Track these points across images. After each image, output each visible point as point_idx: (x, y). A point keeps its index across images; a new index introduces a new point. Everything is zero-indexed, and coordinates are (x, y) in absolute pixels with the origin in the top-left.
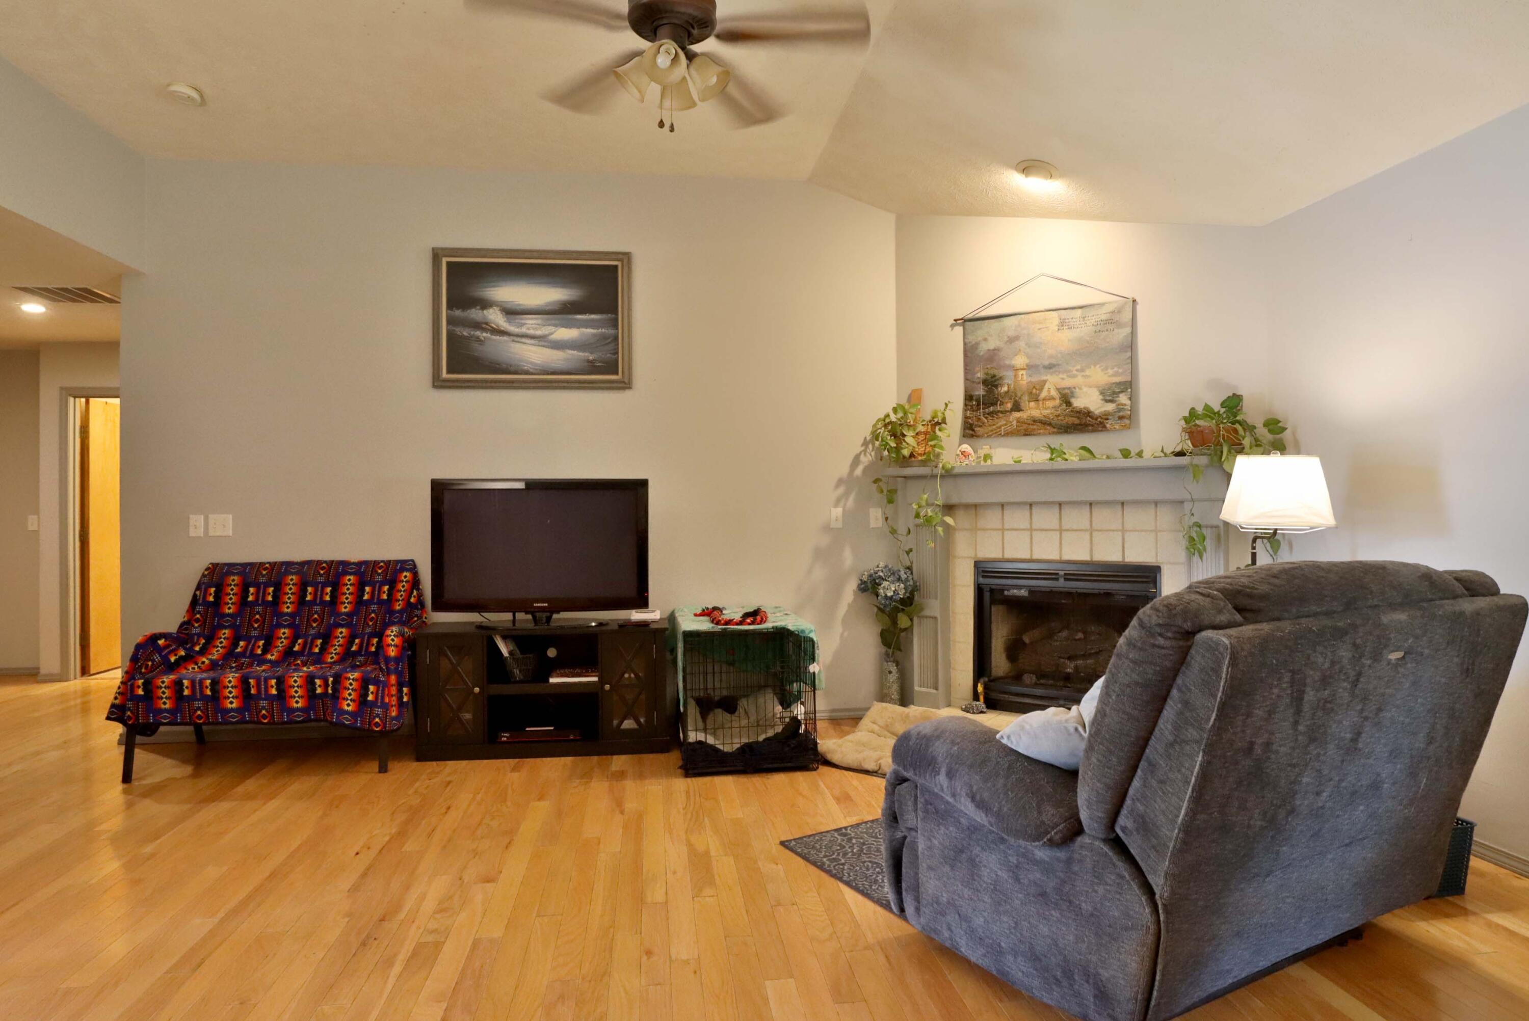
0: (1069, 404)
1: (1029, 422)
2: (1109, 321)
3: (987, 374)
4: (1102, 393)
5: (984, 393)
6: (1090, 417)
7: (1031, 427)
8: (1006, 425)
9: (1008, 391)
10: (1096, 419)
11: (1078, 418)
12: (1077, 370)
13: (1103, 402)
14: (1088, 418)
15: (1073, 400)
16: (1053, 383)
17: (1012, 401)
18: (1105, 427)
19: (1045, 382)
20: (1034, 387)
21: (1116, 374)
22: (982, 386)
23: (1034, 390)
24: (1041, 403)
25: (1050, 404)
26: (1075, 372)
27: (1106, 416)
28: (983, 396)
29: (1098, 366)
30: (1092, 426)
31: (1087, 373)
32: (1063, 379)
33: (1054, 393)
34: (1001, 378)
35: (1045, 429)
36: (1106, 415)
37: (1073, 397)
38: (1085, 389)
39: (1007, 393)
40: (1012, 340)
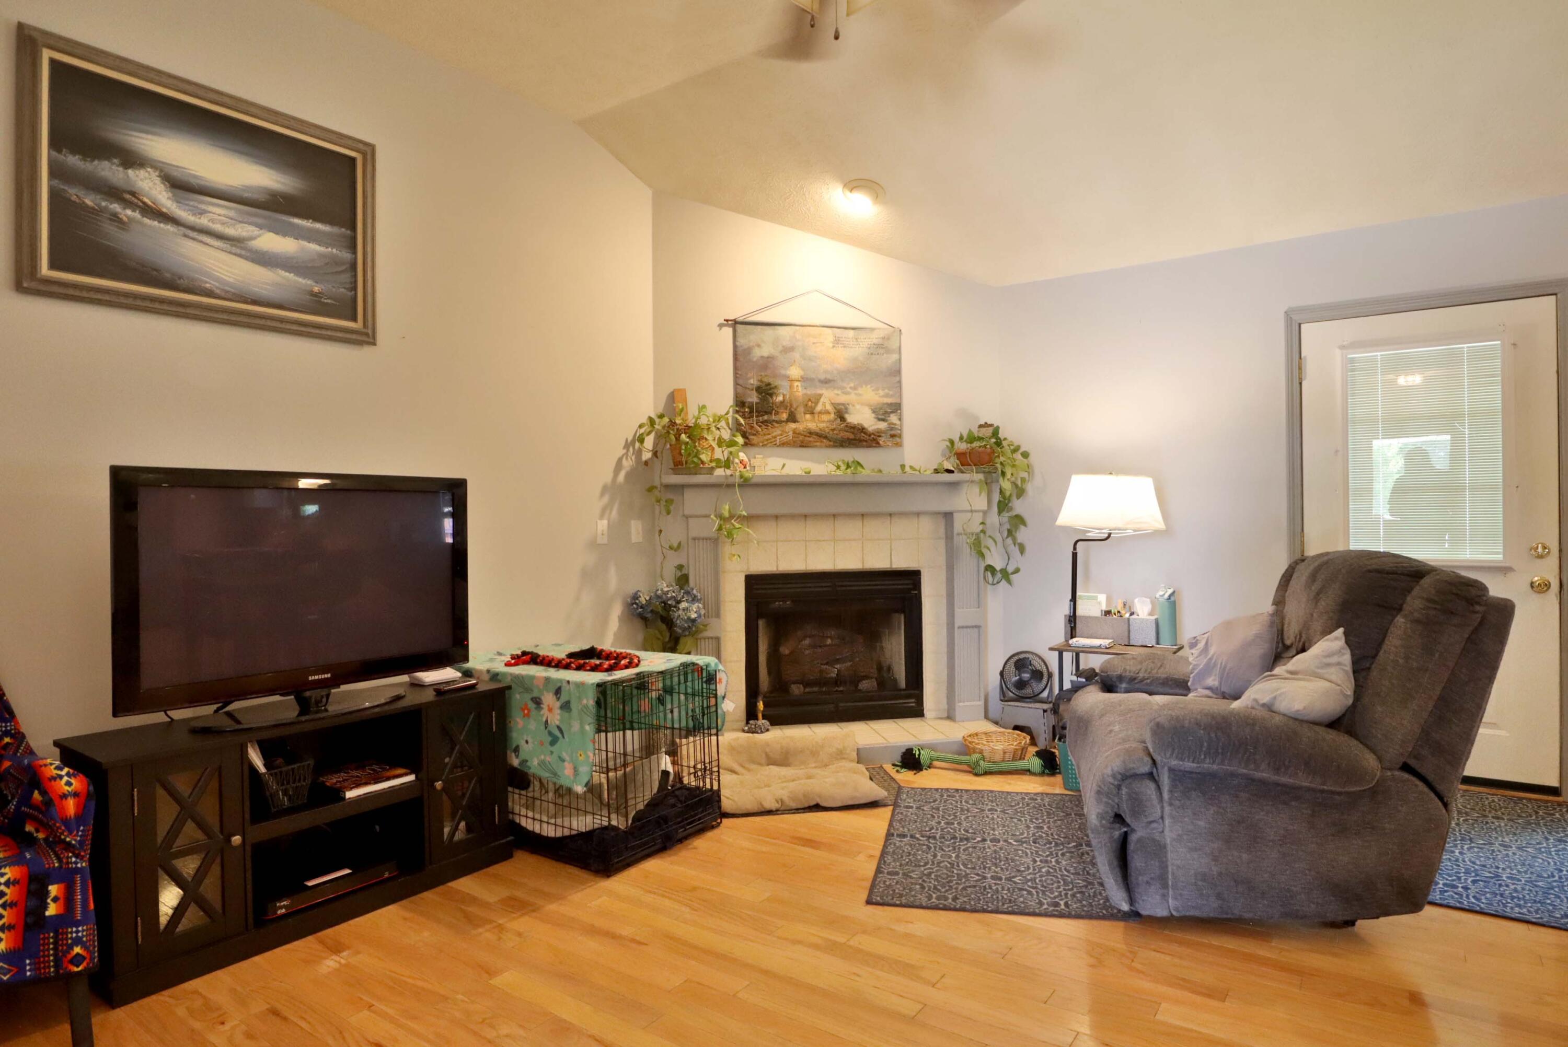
0: (843, 419)
1: (805, 433)
2: (880, 346)
3: (761, 381)
4: (874, 412)
5: (758, 401)
6: (865, 433)
7: (807, 439)
8: (781, 435)
9: (784, 400)
10: (870, 436)
11: (853, 433)
12: (851, 388)
13: (876, 420)
14: (863, 434)
15: (847, 416)
16: (828, 398)
17: (788, 411)
18: (878, 443)
19: (820, 396)
20: (810, 400)
21: (887, 396)
22: (755, 394)
23: (810, 403)
24: (816, 416)
25: (825, 417)
26: (849, 390)
27: (878, 434)
28: (757, 403)
29: (869, 386)
30: (866, 441)
31: (860, 391)
32: (838, 395)
33: (829, 407)
34: (776, 387)
35: (821, 442)
36: (878, 432)
37: (847, 412)
38: (858, 407)
39: (782, 403)
40: (787, 350)
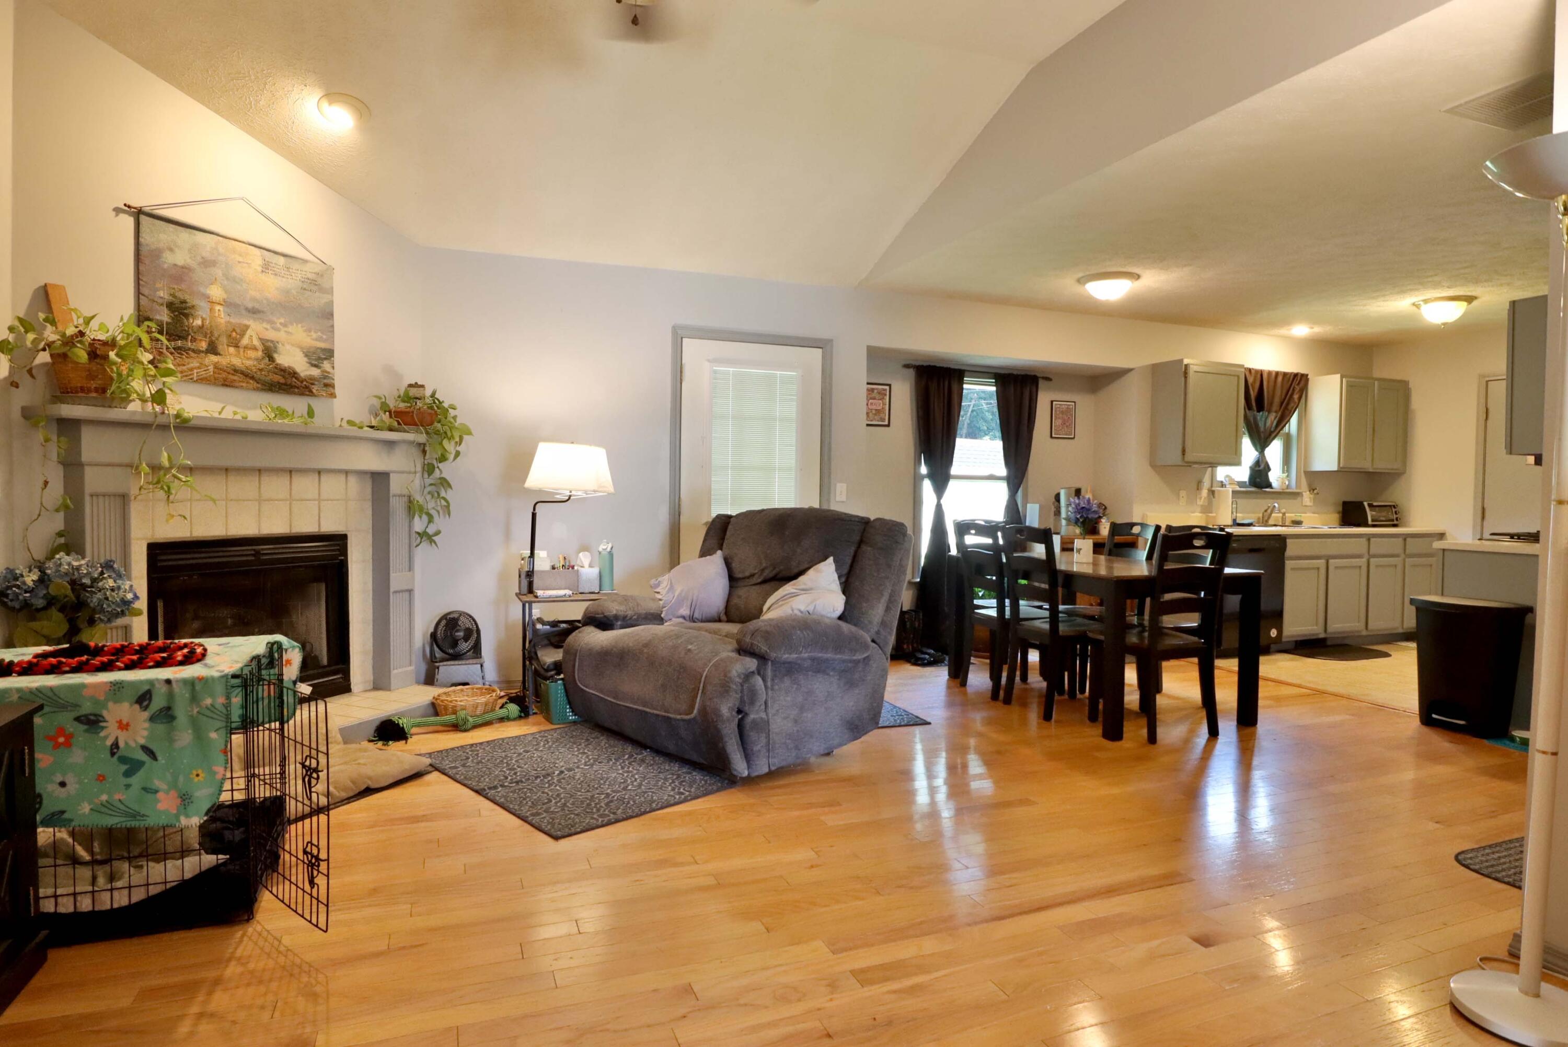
0: (271, 359)
1: (229, 370)
2: (313, 282)
3: (173, 295)
4: (306, 356)
5: (169, 321)
6: (296, 378)
7: (231, 377)
8: (199, 368)
9: (203, 325)
10: (302, 382)
11: (284, 377)
12: (281, 324)
13: (308, 365)
14: (294, 379)
15: (275, 356)
16: (256, 331)
17: (207, 340)
18: (311, 391)
19: (247, 327)
20: (234, 330)
21: (319, 339)
22: (165, 310)
23: (234, 334)
24: (242, 350)
25: (252, 354)
26: (278, 325)
27: (312, 380)
28: (167, 324)
29: (300, 325)
30: (298, 388)
31: (290, 329)
32: (267, 329)
33: (256, 342)
34: (193, 306)
35: (247, 383)
36: (311, 379)
37: (276, 352)
38: (288, 347)
39: (202, 327)
40: (207, 263)
